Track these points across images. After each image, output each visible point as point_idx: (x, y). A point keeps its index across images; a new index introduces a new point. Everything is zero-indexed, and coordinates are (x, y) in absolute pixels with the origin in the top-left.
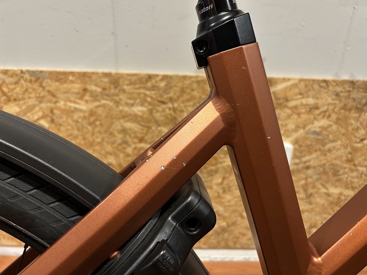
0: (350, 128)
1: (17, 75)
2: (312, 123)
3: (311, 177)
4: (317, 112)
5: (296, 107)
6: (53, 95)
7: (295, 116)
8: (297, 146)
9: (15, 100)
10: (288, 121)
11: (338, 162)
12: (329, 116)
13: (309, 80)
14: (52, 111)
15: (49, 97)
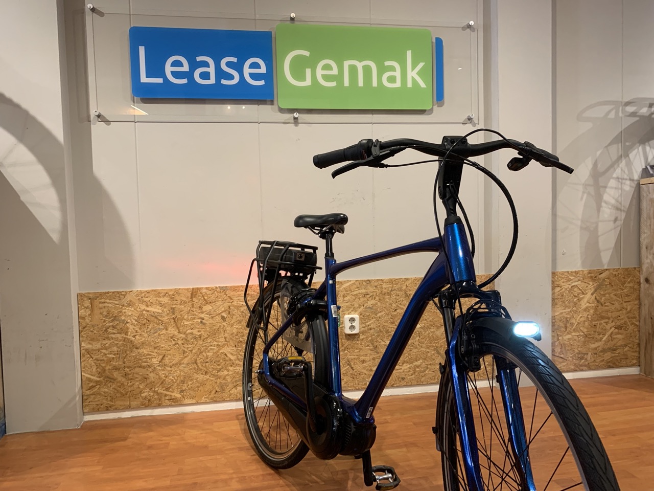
0: (387, 304)
1: (213, 289)
2: (367, 303)
3: (374, 335)
4: (368, 296)
5: (357, 295)
6: (231, 299)
7: (357, 300)
8: (361, 316)
9: (210, 303)
10: (353, 303)
11: (386, 324)
12: (375, 298)
13: (361, 280)
14: (229, 307)
15: (229, 300)
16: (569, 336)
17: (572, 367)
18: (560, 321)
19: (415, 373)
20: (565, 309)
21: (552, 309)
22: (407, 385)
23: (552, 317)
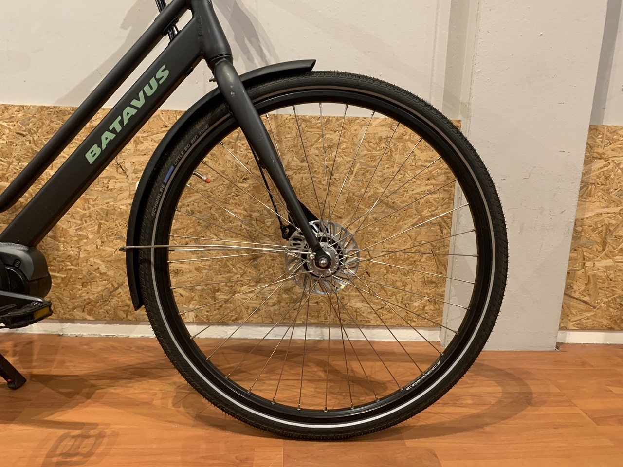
16: (609, 262)
17: (605, 322)
18: (593, 230)
19: (279, 302)
20: (607, 207)
21: (578, 205)
22: (263, 323)
23: (576, 220)
